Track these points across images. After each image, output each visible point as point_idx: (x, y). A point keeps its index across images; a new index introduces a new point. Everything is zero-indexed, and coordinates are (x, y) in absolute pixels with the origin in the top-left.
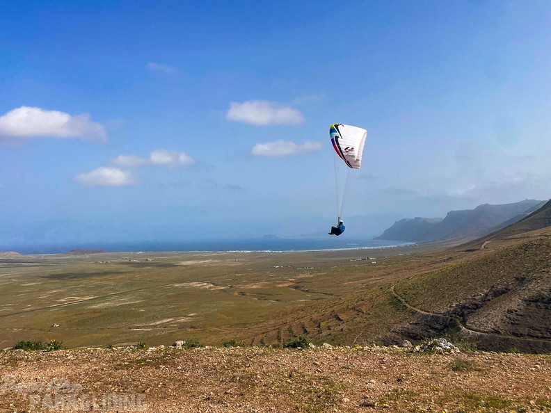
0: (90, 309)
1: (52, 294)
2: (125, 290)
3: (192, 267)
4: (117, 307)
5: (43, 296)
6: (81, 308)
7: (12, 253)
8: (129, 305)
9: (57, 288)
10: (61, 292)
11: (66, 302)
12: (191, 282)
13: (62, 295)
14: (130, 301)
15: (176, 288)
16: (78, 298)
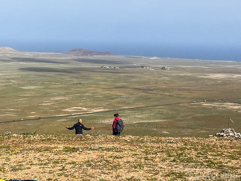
0: (101, 124)
1: (56, 101)
2: (141, 105)
3: (224, 83)
4: (134, 125)
5: (46, 103)
6: (92, 121)
7: (8, 48)
8: (149, 124)
9: (60, 95)
10: (66, 100)
11: (74, 112)
12: (225, 102)
13: (69, 104)
14: (148, 118)
15: (205, 108)
16: (85, 109)
